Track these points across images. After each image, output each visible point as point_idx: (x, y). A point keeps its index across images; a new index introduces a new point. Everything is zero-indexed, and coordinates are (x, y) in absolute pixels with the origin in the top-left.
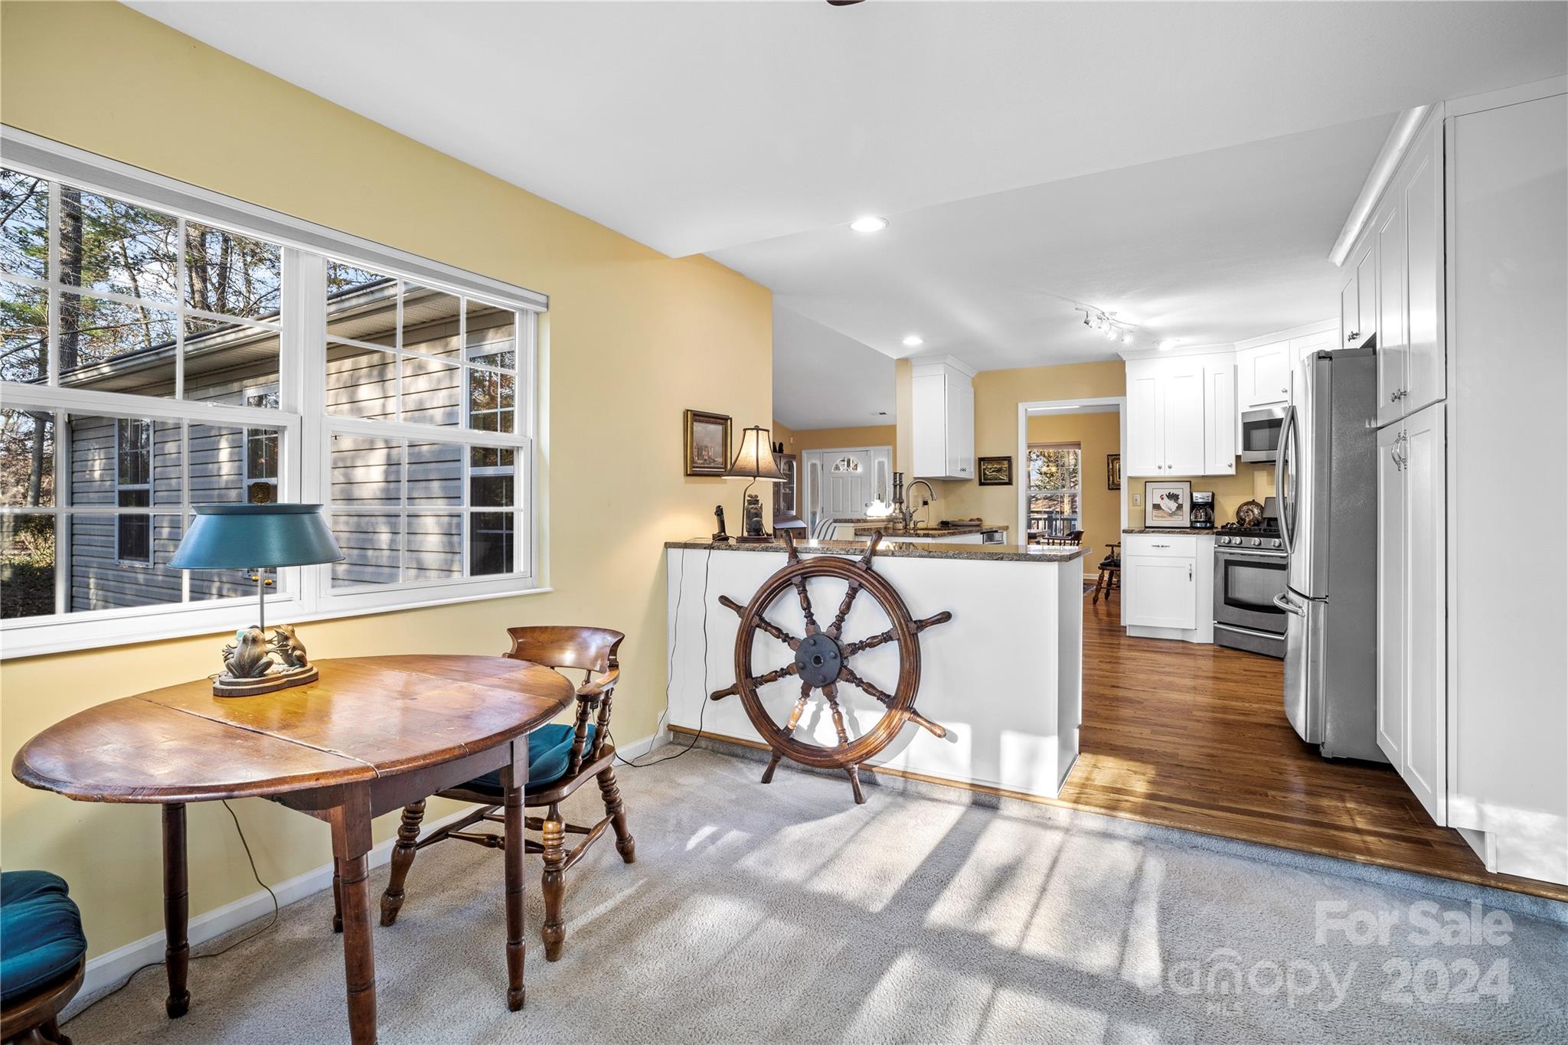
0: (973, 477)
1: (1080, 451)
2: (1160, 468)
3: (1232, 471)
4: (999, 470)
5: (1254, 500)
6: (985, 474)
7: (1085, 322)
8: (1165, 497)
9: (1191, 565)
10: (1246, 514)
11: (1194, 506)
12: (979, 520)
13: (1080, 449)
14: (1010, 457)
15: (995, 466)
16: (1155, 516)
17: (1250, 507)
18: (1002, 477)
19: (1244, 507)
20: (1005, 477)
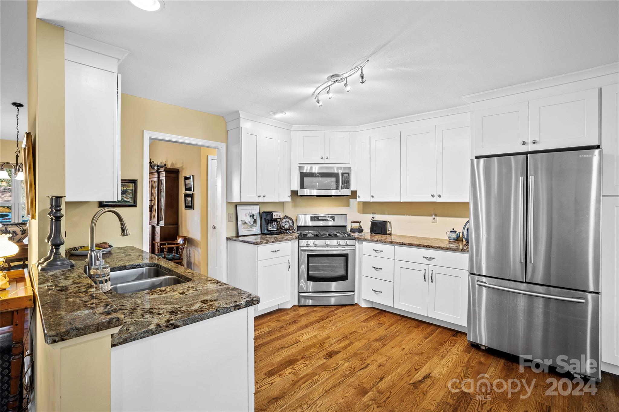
2: (259, 197)
3: (288, 200)
4: (124, 192)
5: (286, 216)
8: (247, 215)
9: (289, 260)
10: (285, 224)
11: (269, 221)
14: (135, 180)
16: (243, 228)
17: (287, 220)
18: (127, 200)
19: (284, 220)
20: (130, 199)
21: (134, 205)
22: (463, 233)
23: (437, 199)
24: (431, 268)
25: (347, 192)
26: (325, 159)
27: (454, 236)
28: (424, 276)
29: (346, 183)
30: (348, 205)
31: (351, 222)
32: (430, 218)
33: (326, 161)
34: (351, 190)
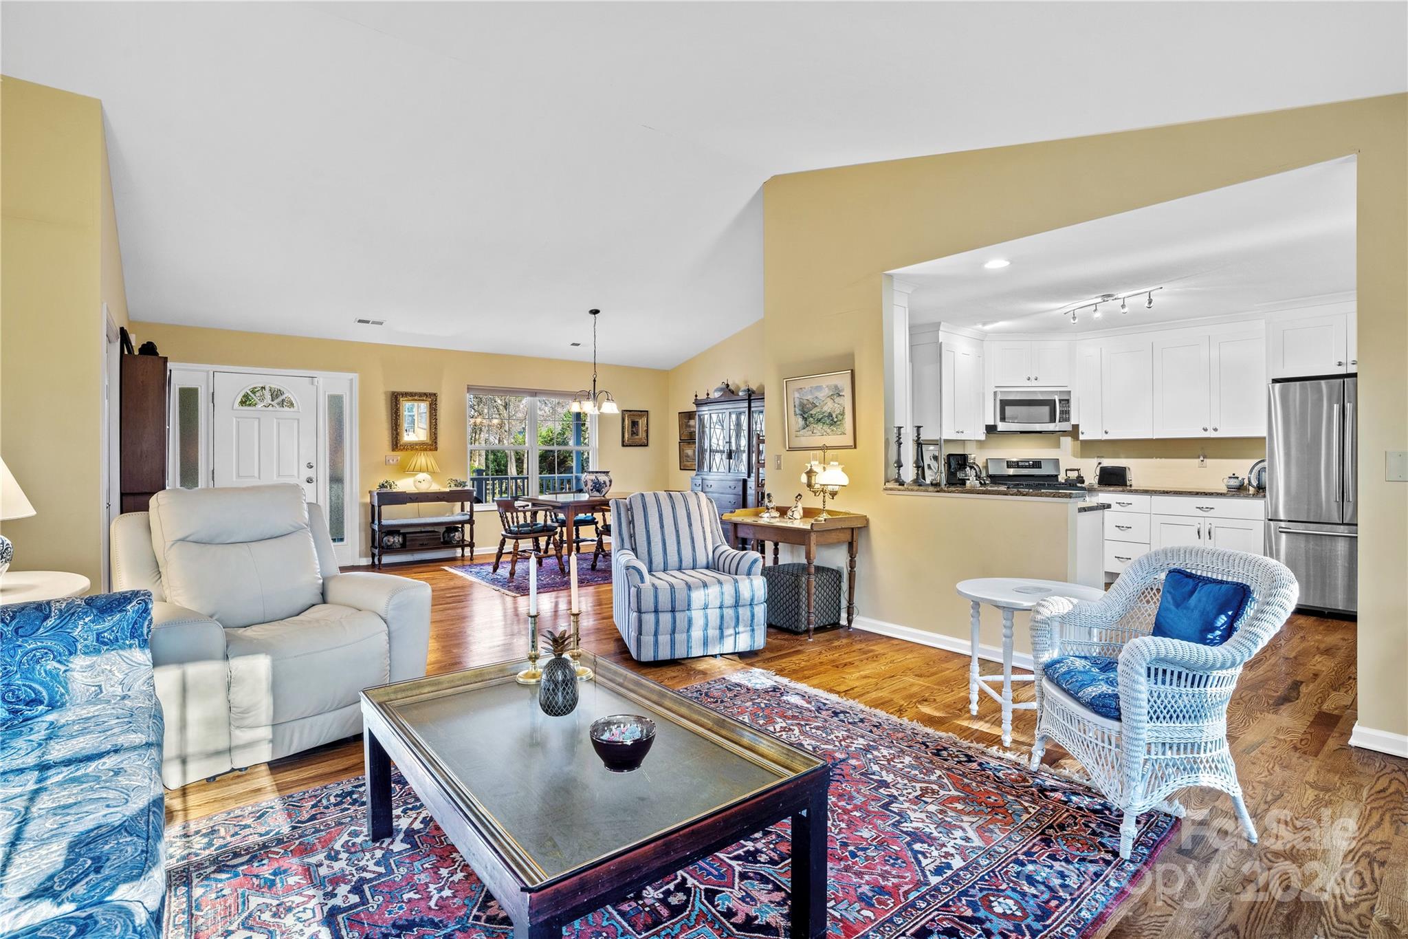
22: (1249, 479)
23: (1211, 434)
24: (1210, 520)
25: (1066, 426)
26: (1033, 380)
27: (1234, 483)
28: (1199, 532)
29: (1066, 416)
30: (1058, 445)
31: (1067, 470)
32: (1197, 461)
33: (1034, 383)
34: (1072, 423)
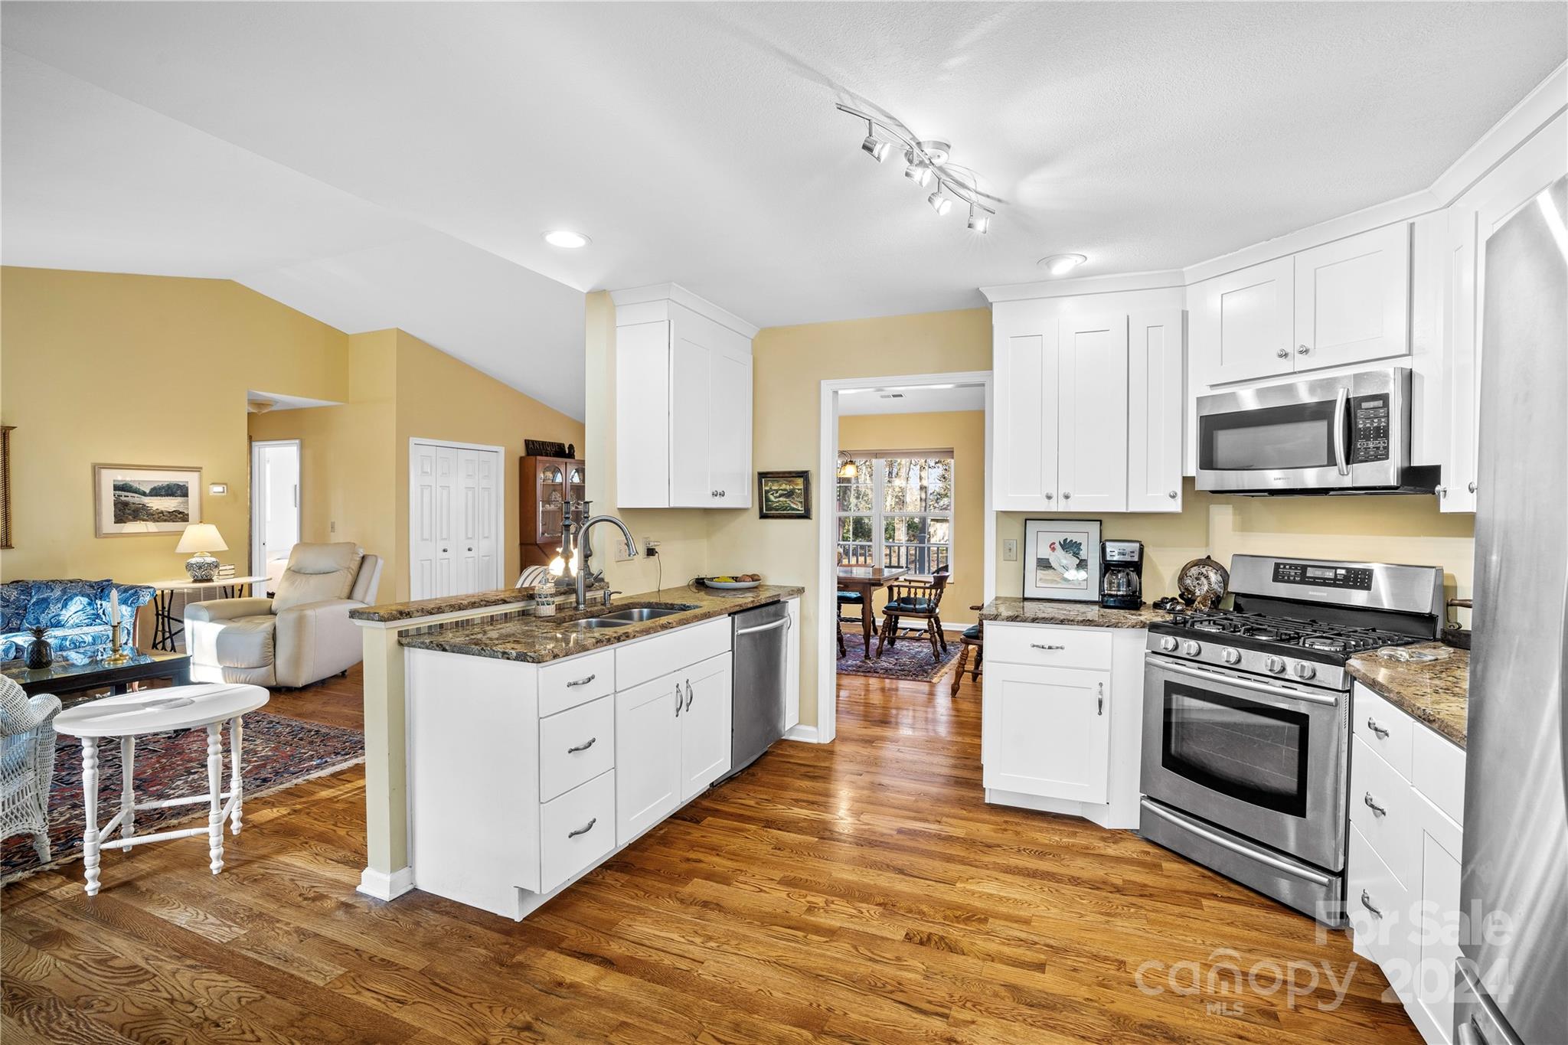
0: (750, 506)
1: (953, 461)
2: (1049, 497)
3: (1176, 506)
4: (790, 494)
5: (1209, 557)
6: (768, 500)
7: (865, 147)
8: (1057, 546)
9: (1101, 684)
10: (1195, 583)
11: (1108, 567)
12: (754, 578)
13: (953, 458)
14: (807, 472)
15: (784, 486)
16: (1040, 579)
17: (1204, 570)
18: (795, 506)
19: (1192, 569)
20: (799, 504)
21: (806, 515)
26: (1298, 355)
33: (1303, 362)
